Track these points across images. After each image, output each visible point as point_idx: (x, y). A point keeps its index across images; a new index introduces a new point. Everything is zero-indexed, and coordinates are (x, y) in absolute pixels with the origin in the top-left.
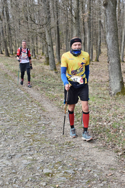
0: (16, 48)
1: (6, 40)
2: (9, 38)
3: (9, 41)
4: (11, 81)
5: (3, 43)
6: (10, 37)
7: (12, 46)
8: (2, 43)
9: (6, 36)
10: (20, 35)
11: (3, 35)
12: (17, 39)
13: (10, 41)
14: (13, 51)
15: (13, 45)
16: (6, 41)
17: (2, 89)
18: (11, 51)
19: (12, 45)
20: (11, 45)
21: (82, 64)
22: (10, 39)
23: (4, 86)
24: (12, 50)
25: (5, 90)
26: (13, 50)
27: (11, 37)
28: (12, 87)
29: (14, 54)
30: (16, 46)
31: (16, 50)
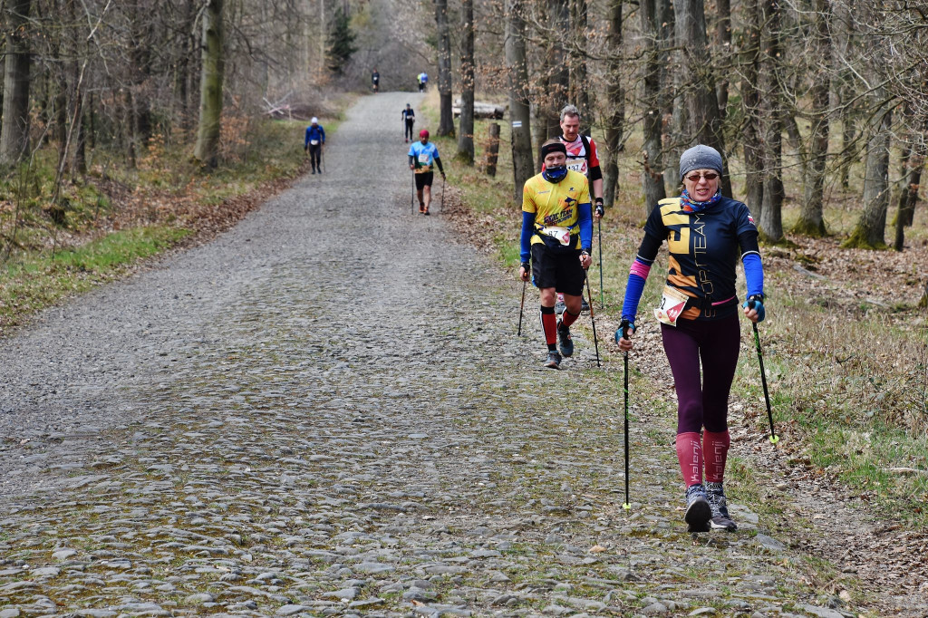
0: (820, 167)
1: (718, 85)
2: (757, 65)
3: (753, 98)
4: (754, 518)
5: (684, 118)
6: (765, 53)
7: (778, 151)
8: (676, 116)
9: (728, 36)
10: (884, 32)
11: (697, 34)
12: (848, 76)
13: (763, 88)
14: (778, 198)
15: (785, 135)
16: (718, 93)
17: (651, 598)
18: (760, 204)
19: (778, 137)
20: (764, 135)
21: (569, 200)
22: (763, 72)
23: (676, 569)
24: (778, 186)
25: (685, 603)
26: (789, 190)
27: (773, 53)
28: (760, 580)
29: (797, 231)
30: (823, 145)
31: (819, 193)
